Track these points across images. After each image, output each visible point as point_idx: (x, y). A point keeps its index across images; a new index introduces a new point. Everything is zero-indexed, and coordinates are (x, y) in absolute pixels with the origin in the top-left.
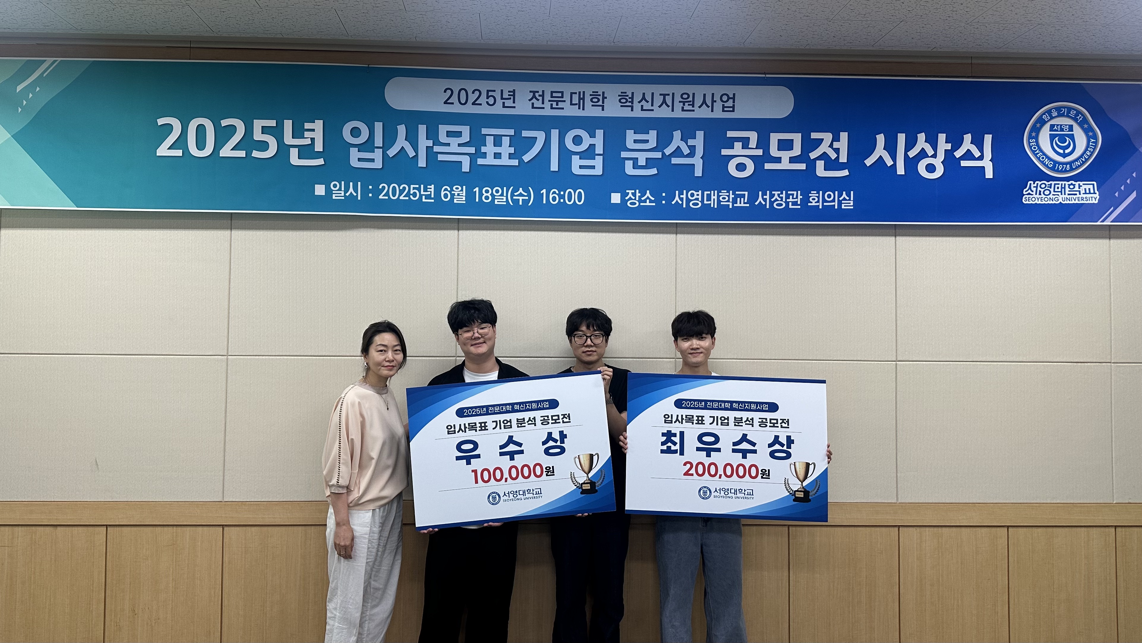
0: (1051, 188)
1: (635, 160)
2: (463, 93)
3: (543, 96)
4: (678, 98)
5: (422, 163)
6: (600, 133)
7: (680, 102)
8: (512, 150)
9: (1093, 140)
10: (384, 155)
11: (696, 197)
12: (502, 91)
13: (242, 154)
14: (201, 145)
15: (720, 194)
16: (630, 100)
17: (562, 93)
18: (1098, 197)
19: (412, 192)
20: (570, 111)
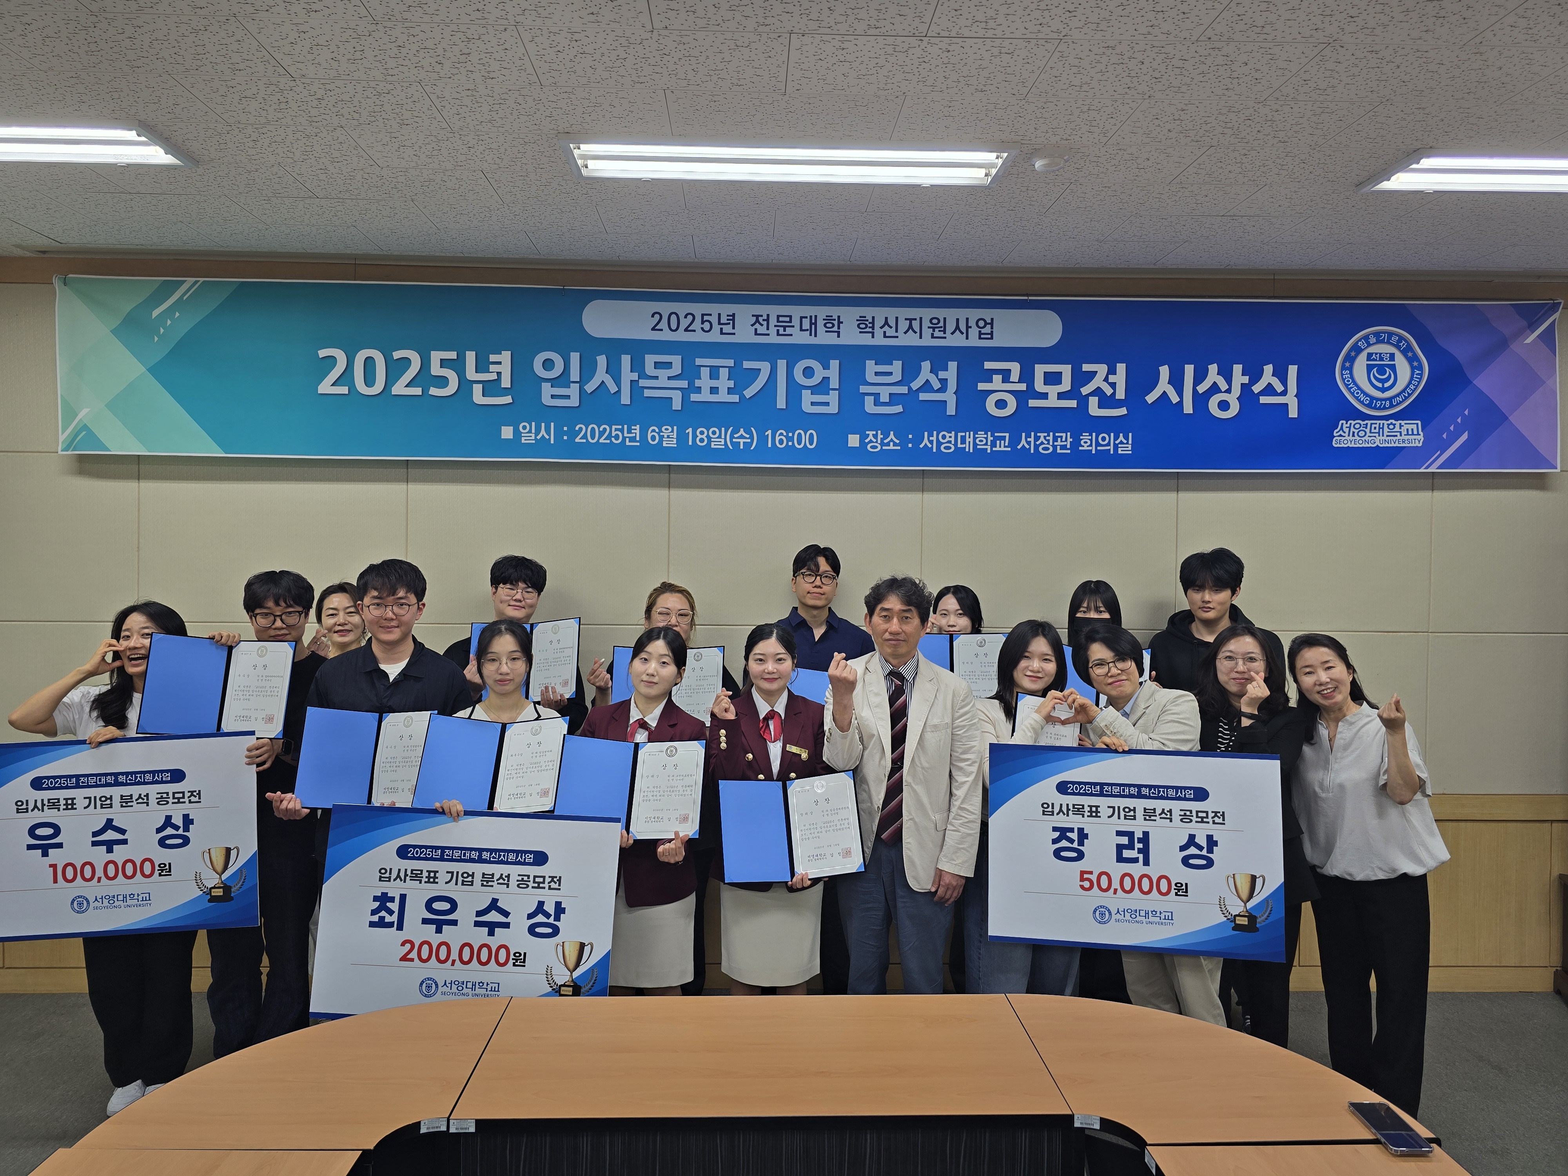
0: (1366, 428)
1: (877, 396)
2: (674, 317)
3: (767, 320)
4: (926, 323)
5: (625, 399)
6: (835, 364)
7: (929, 327)
8: (731, 384)
9: (1418, 372)
10: (581, 389)
11: (947, 439)
12: (719, 315)
13: (418, 391)
14: (369, 380)
15: (977, 436)
16: (871, 325)
17: (790, 317)
18: (1423, 439)
19: (613, 435)
20: (800, 338)
